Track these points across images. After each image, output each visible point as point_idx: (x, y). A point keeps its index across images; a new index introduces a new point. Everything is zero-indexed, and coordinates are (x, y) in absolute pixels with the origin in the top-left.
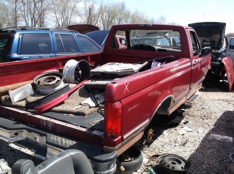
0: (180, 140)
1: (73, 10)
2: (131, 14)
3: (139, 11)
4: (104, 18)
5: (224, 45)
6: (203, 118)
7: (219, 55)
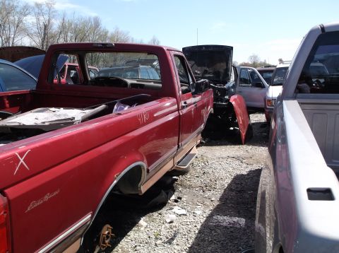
0: (165, 232)
1: (18, 26)
2: (109, 35)
3: (120, 30)
4: (69, 39)
5: (233, 78)
6: (205, 188)
7: (225, 92)
